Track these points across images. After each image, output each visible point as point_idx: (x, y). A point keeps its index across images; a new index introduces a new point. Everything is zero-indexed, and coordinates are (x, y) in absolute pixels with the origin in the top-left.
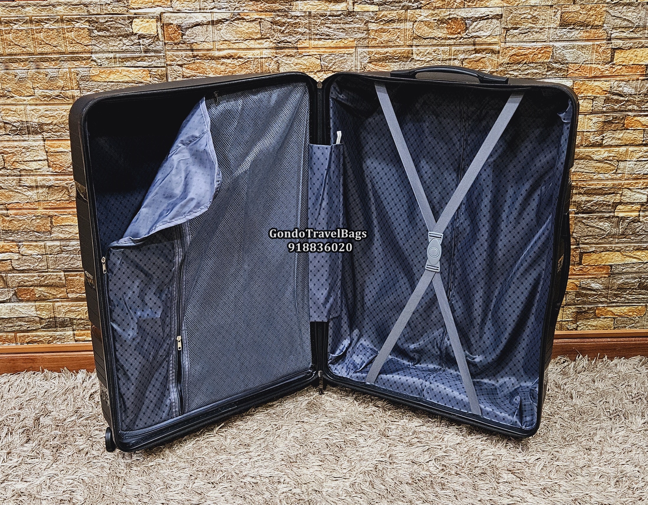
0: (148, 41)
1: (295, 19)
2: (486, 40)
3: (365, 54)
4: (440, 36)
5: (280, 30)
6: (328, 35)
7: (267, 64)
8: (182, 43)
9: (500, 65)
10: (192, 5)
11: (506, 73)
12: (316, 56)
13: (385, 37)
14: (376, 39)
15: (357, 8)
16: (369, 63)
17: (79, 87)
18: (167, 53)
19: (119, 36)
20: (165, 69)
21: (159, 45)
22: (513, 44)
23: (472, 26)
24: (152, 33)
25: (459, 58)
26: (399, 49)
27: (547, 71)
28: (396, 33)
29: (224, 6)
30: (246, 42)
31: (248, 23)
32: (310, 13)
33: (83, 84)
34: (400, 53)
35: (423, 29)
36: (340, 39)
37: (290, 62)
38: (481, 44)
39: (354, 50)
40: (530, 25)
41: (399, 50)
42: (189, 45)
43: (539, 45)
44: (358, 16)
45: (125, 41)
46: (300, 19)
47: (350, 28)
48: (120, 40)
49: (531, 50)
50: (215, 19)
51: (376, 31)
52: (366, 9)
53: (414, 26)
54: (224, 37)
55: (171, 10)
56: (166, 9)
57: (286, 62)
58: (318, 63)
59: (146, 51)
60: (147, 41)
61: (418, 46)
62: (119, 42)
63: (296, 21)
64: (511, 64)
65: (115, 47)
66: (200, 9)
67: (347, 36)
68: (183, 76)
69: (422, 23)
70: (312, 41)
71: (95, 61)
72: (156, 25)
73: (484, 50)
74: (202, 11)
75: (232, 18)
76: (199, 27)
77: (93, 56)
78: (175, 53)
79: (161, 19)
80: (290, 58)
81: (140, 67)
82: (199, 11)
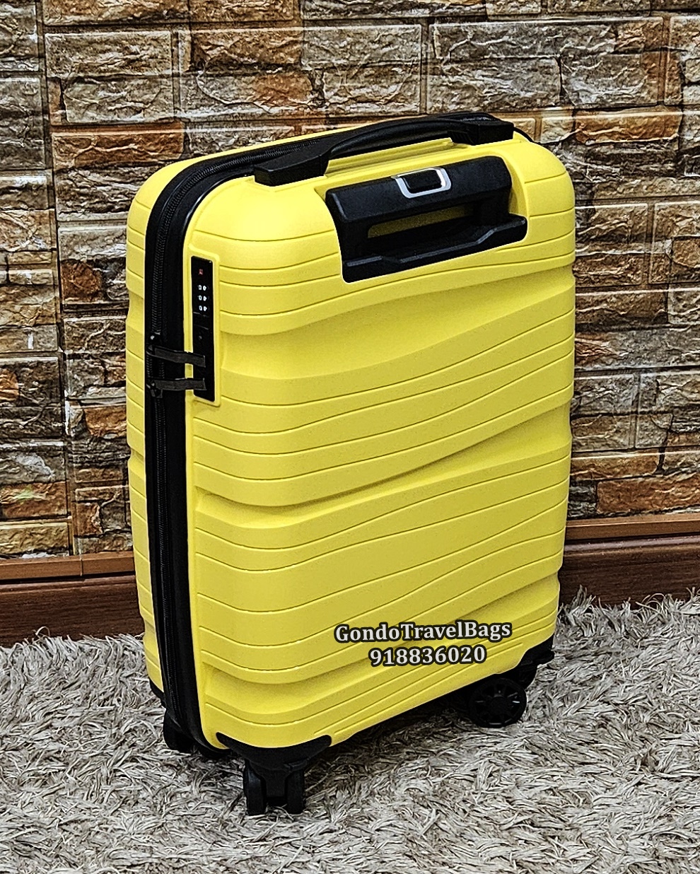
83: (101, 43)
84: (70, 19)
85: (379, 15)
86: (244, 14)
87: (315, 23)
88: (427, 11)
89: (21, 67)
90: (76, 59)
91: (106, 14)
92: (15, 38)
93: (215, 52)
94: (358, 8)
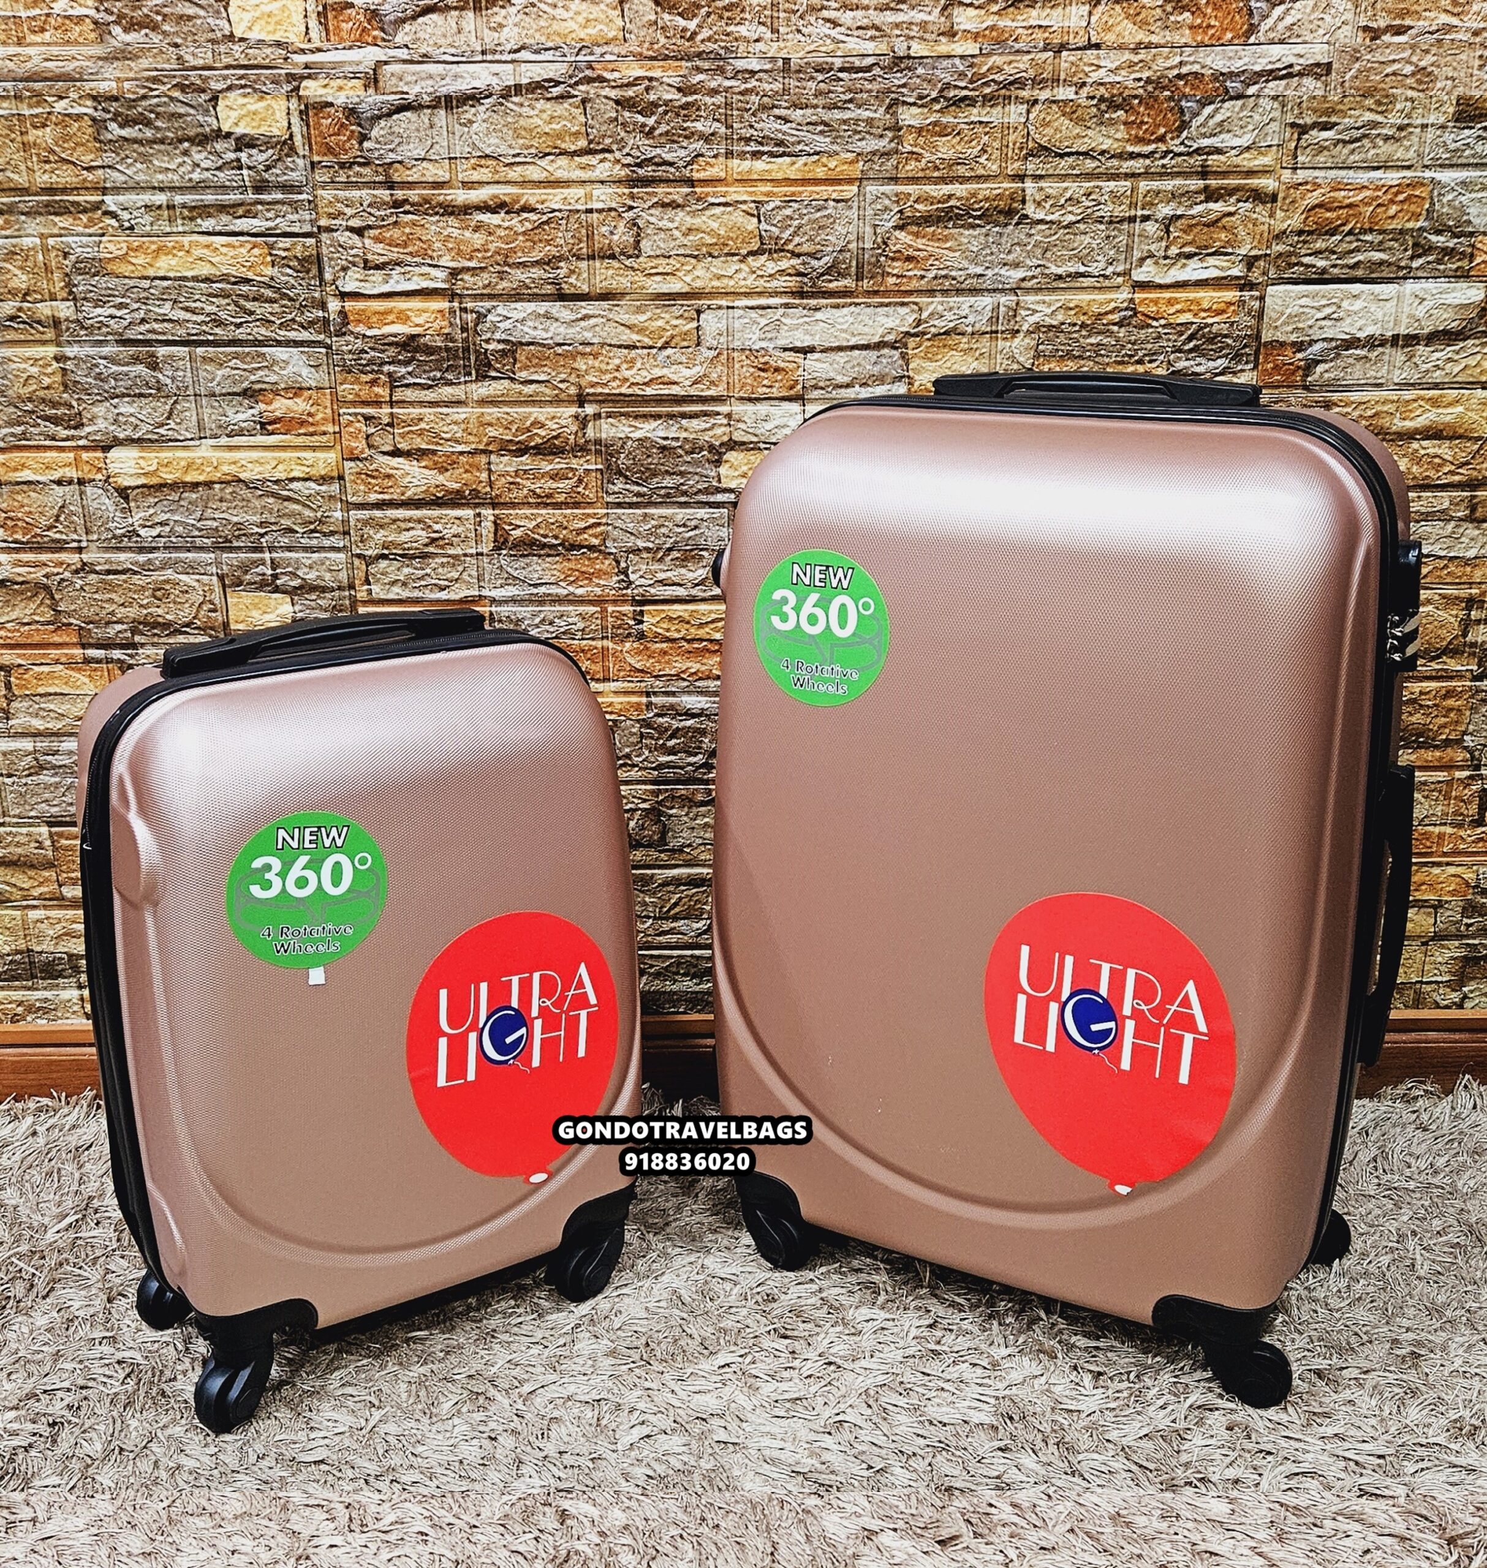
0: (265, 156)
1: (686, 93)
2: (1238, 161)
3: (887, 202)
4: (1104, 147)
5: (644, 125)
6: (780, 143)
7: (604, 229)
8: (360, 164)
9: (1277, 237)
11: (1294, 260)
12: (744, 207)
13: (946, 148)
14: (916, 156)
16: (896, 228)
17: (71, 293)
18: (320, 192)
19: (181, 141)
20: (313, 241)
21: (296, 171)
22: (1317, 173)
23: (1201, 119)
24: (276, 131)
25: (1160, 216)
26: (984, 186)
27: (1412, 258)
28: (976, 136)
30: (543, 163)
31: (549, 102)
33: (82, 284)
34: (987, 199)
35: (1056, 124)
36: (817, 153)
37: (670, 225)
38: (1225, 174)
39: (855, 189)
40: (1369, 116)
41: (985, 189)
42: (380, 169)
43: (1393, 177)
45: (198, 155)
47: (845, 122)
48: (186, 153)
49: (1368, 193)
50: (456, 92)
51: (920, 130)
53: (1032, 116)
54: (481, 145)
57: (661, 224)
58: (750, 228)
59: (260, 187)
60: (262, 157)
61: (1041, 177)
62: (180, 160)
63: (690, 99)
64: (1310, 233)
65: (170, 175)
67: (835, 147)
68: (366, 261)
69: (1054, 107)
70: (736, 162)
71: (113, 215)
72: (284, 108)
73: (1231, 191)
76: (408, 114)
77: (108, 199)
78: (341, 194)
80: (671, 213)
81: (241, 234)
83: (405, 520)
84: (373, 497)
85: (683, 499)
86: (547, 496)
87: (619, 505)
88: (733, 496)
89: (326, 543)
90: (380, 536)
91: (409, 494)
92: (319, 514)
93: (517, 533)
94: (663, 492)
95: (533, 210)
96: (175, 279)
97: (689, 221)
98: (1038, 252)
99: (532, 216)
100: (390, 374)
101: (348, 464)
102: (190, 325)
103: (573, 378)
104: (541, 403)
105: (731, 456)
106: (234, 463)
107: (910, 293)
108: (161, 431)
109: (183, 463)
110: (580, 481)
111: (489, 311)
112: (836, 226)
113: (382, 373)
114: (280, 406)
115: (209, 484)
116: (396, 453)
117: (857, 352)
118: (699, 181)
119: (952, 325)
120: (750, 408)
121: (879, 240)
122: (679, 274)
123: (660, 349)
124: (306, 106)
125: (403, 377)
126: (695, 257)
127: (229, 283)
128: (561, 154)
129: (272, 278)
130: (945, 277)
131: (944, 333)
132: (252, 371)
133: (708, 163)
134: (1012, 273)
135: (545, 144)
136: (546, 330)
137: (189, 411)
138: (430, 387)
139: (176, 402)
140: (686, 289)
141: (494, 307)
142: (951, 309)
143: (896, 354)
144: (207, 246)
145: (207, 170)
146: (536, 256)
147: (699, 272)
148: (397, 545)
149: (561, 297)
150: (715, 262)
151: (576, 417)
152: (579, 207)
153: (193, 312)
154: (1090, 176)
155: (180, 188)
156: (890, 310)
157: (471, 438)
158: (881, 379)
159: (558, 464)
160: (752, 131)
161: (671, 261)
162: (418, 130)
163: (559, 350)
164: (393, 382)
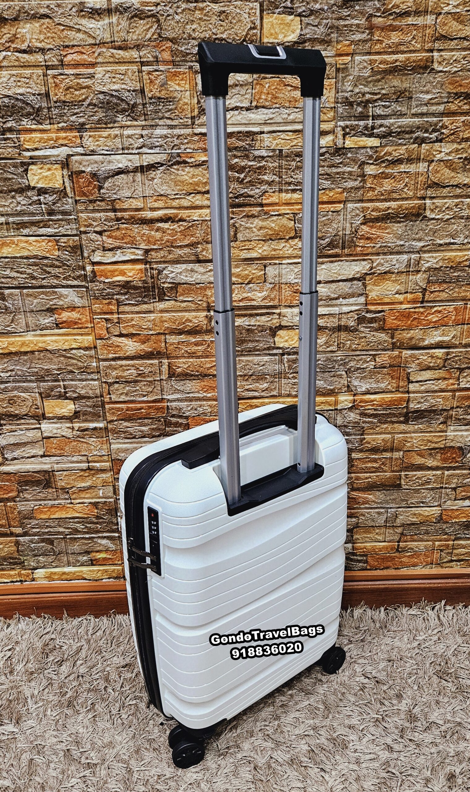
1: (259, 162)
3: (358, 212)
4: (465, 182)
5: (239, 178)
8: (100, 201)
10: (111, 143)
12: (287, 216)
13: (387, 185)
14: (372, 189)
15: (349, 143)
16: (361, 224)
18: (80, 215)
19: (10, 191)
20: (78, 238)
21: (68, 204)
24: (57, 186)
26: (406, 202)
28: (403, 179)
29: (158, 144)
30: (189, 198)
31: (192, 169)
32: (281, 151)
34: (407, 209)
35: (442, 172)
36: (324, 189)
37: (251, 226)
39: (342, 206)
41: (406, 204)
42: (109, 203)
44: (349, 155)
45: (19, 199)
46: (267, 161)
47: (338, 173)
48: (13, 197)
50: (145, 164)
51: (375, 177)
52: (362, 144)
53: (431, 168)
54: (159, 190)
55: (80, 150)
56: (75, 150)
57: (247, 225)
58: (290, 226)
59: (51, 213)
60: (51, 199)
61: (434, 197)
62: (11, 201)
63: (261, 165)
65: (6, 208)
66: (123, 149)
67: (333, 186)
68: (104, 247)
69: (441, 163)
70: (284, 194)
72: (61, 174)
74: (126, 151)
75: (169, 161)
76: (122, 176)
78: (90, 215)
79: (68, 165)
80: (251, 220)
81: (42, 235)
82: (121, 152)
95: (185, 221)
96: (11, 258)
97: (261, 223)
98: (431, 233)
99: (185, 224)
100: (117, 300)
101: (98, 341)
102: (20, 279)
103: (205, 299)
104: (189, 311)
105: (280, 332)
106: (44, 342)
107: (367, 255)
108: (8, 329)
109: (20, 343)
110: (209, 346)
111: (164, 269)
112: (333, 224)
113: (113, 299)
114: (65, 316)
115: (32, 352)
116: (121, 335)
117: (341, 283)
118: (266, 204)
119: (388, 269)
120: (289, 310)
121: (353, 230)
122: (257, 249)
123: (247, 284)
124: (72, 173)
125: (123, 300)
126: (263, 241)
127: (37, 259)
128: (198, 193)
129: (58, 256)
130: (385, 246)
131: (385, 273)
132: (50, 300)
133: (270, 196)
134: (417, 244)
135: (190, 189)
136: (192, 277)
137: (21, 319)
138: (136, 305)
139: (15, 315)
140: (259, 256)
141: (166, 267)
142: (387, 261)
143: (360, 283)
144: (26, 242)
145: (24, 205)
146: (186, 242)
147: (264, 248)
148: (122, 377)
149: (199, 261)
150: (273, 242)
151: (207, 317)
152: (207, 218)
153: (21, 273)
154: (457, 197)
155: (12, 214)
156: (358, 263)
157: (157, 328)
158: (352, 295)
159: (198, 338)
160: (292, 179)
161: (252, 243)
162: (127, 183)
163: (198, 286)
164: (119, 303)
